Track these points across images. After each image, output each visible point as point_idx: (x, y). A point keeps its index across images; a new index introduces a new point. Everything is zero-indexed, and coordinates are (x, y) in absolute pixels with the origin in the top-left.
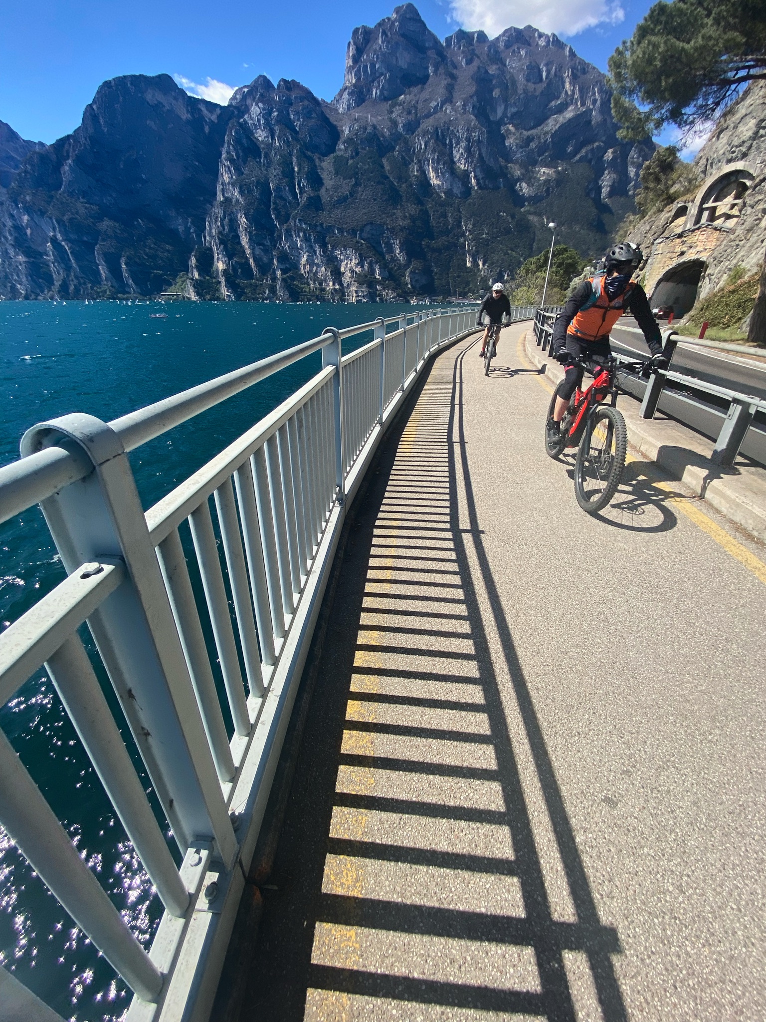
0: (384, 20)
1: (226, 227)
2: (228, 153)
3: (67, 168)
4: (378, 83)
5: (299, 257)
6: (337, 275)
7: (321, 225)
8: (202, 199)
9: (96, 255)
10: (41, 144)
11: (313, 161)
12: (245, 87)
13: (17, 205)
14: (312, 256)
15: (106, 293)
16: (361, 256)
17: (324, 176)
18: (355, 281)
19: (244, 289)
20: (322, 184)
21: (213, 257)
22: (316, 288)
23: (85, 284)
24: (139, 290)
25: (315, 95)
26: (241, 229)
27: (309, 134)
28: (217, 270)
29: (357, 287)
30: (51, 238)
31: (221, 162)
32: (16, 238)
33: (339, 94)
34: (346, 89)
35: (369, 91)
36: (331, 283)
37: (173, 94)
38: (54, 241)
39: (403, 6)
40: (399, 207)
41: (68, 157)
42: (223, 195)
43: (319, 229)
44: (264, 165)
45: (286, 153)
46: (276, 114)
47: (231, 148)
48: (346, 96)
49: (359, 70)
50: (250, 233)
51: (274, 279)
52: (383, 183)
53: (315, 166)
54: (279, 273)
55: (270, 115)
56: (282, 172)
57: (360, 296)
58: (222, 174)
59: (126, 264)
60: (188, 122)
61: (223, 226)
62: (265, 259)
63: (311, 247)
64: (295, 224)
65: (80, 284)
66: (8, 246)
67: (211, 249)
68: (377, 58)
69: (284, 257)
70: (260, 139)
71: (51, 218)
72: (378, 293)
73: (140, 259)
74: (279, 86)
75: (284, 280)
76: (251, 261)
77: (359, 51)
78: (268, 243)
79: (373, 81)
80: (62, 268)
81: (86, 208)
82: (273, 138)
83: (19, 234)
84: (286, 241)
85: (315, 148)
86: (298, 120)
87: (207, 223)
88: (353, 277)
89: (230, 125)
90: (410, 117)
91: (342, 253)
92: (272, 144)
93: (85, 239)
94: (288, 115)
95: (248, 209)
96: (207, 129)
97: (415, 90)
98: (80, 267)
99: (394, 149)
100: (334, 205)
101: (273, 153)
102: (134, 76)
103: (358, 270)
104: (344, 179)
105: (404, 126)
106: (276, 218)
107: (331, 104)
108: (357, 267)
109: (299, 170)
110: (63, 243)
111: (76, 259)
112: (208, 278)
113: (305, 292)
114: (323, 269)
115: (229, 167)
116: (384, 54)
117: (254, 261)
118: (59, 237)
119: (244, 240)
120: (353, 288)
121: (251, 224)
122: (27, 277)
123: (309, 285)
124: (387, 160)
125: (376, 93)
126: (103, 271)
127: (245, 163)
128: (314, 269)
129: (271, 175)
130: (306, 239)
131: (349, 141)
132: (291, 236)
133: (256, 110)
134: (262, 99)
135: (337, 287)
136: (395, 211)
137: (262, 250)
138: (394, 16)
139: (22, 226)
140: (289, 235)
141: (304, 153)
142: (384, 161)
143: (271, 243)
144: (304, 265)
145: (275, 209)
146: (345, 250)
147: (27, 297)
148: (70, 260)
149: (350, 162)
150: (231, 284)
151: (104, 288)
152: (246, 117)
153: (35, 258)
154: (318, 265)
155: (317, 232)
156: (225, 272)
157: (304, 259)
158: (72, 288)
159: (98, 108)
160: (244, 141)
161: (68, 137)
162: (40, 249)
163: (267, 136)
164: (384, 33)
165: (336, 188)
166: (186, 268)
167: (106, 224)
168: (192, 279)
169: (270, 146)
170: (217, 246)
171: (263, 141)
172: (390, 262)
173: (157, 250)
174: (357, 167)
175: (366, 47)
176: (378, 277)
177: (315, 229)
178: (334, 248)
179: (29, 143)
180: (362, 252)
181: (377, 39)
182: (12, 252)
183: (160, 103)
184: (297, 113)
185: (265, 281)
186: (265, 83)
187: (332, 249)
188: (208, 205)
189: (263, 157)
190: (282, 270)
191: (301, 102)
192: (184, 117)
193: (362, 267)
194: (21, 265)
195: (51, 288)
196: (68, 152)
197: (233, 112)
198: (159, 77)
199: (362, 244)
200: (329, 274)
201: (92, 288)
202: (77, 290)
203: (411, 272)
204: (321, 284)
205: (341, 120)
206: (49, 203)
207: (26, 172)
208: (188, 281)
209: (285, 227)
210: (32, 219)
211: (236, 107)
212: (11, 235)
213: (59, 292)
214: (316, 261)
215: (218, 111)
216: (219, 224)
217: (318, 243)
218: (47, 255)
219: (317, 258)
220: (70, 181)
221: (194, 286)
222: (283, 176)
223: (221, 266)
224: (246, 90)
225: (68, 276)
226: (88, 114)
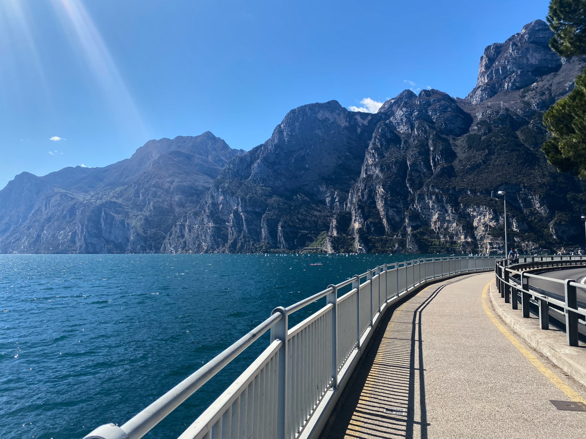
0: (514, 36)
1: (365, 196)
2: (374, 144)
3: (256, 165)
4: (510, 78)
5: (431, 216)
6: (470, 229)
7: (454, 188)
8: (348, 177)
9: (262, 221)
10: (242, 151)
11: (447, 141)
12: (392, 99)
13: (218, 190)
14: (444, 214)
15: (262, 248)
16: (495, 211)
17: (458, 151)
18: (489, 234)
19: (375, 243)
20: (456, 157)
21: (351, 219)
22: (446, 242)
23: (249, 241)
24: (287, 247)
25: (451, 96)
26: (378, 197)
27: (444, 122)
28: (353, 229)
29: (491, 240)
30: (234, 211)
31: (367, 151)
32: (212, 211)
33: (473, 92)
34: (479, 87)
35: (501, 85)
36: (463, 237)
37: (337, 112)
38: (236, 213)
39: (531, 23)
40: (537, 167)
41: (258, 158)
42: (366, 173)
43: (451, 192)
44: (403, 149)
45: (423, 138)
46: (416, 113)
47: (377, 140)
48: (479, 92)
49: (491, 73)
50: (386, 200)
51: (404, 234)
52: (518, 150)
53: (450, 144)
54: (409, 230)
55: (412, 115)
56: (419, 152)
57: (496, 248)
58: (367, 159)
59: (281, 227)
60: (346, 128)
61: (363, 195)
62: (397, 219)
63: (443, 207)
64: (428, 190)
65: (245, 242)
66: (205, 216)
67: (350, 214)
68: (508, 62)
69: (415, 217)
70: (401, 132)
71: (237, 198)
72: (516, 244)
73: (293, 222)
74: (420, 95)
75: (414, 235)
76: (385, 221)
77: (491, 60)
78: (401, 205)
79: (505, 78)
80: (236, 231)
81: (263, 190)
82: (412, 130)
83: (214, 208)
84: (419, 203)
85: (450, 132)
86: (436, 114)
87: (350, 194)
88: (487, 230)
89: (378, 126)
90: (544, 98)
91: (474, 210)
92: (411, 134)
93: (257, 210)
94: (427, 112)
95: (386, 182)
96: (359, 130)
97: (548, 77)
98: (249, 230)
99: (528, 123)
100: (467, 172)
101: (412, 140)
102: (312, 104)
103: (492, 224)
104: (477, 150)
105: (538, 105)
106: (410, 187)
107: (465, 100)
108: (490, 221)
109: (435, 149)
110: (242, 214)
111: (248, 225)
112: (344, 235)
113: (435, 245)
114: (454, 225)
115: (373, 154)
116: (515, 59)
117: (387, 221)
118: (240, 209)
119: (380, 205)
120: (487, 241)
121: (387, 192)
122: (211, 237)
123: (439, 238)
124: (522, 132)
125: (508, 86)
126: (264, 232)
127: (386, 149)
128: (446, 225)
129: (408, 155)
130: (439, 201)
131: (482, 123)
132: (424, 199)
133: (399, 113)
134: (406, 105)
135: (469, 240)
136: (533, 171)
137: (395, 212)
138: (524, 31)
139: (218, 203)
140: (421, 198)
141: (439, 137)
142: (518, 133)
143: (404, 205)
144: (435, 223)
145: (409, 180)
146: (479, 207)
147: (206, 252)
148: (243, 225)
149: (483, 138)
150: (364, 239)
151: (262, 244)
152: (391, 119)
153: (220, 224)
154: (449, 222)
155: (449, 194)
156: (360, 230)
157: (435, 217)
158: (239, 245)
159: (284, 126)
160: (388, 135)
161: (261, 146)
162: (225, 218)
163: (408, 129)
164: (514, 44)
165: (469, 159)
166: (327, 228)
167: (274, 200)
168: (331, 237)
169: (409, 136)
170: (355, 210)
171: (403, 133)
172: (529, 215)
173: (307, 216)
174: (490, 141)
175: (497, 56)
176: (515, 229)
177: (448, 192)
178: (467, 206)
179: (235, 151)
180: (497, 208)
181: (508, 49)
182: (206, 220)
183: (327, 118)
184: (435, 110)
185: (395, 237)
186: (410, 94)
187: (465, 207)
188: (353, 181)
189: (402, 143)
190: (412, 227)
191: (439, 102)
192: (343, 125)
193: (497, 221)
194: (209, 229)
195: (224, 245)
196: (259, 155)
197: (381, 116)
198: (329, 103)
199: (496, 201)
200: (461, 228)
201: (253, 245)
202: (242, 246)
203: (555, 224)
204: (451, 237)
205: (474, 109)
206: (238, 187)
207: (229, 169)
208: (327, 239)
209: (418, 193)
210: (225, 198)
211: (383, 113)
212: (209, 209)
213: (230, 247)
214: (447, 218)
215: (370, 118)
216: (360, 194)
217: (449, 203)
218: (229, 223)
219: (449, 215)
220: (256, 173)
221: (332, 242)
222: (419, 155)
223: (357, 226)
224: (393, 101)
225: (239, 236)
226: (277, 131)
